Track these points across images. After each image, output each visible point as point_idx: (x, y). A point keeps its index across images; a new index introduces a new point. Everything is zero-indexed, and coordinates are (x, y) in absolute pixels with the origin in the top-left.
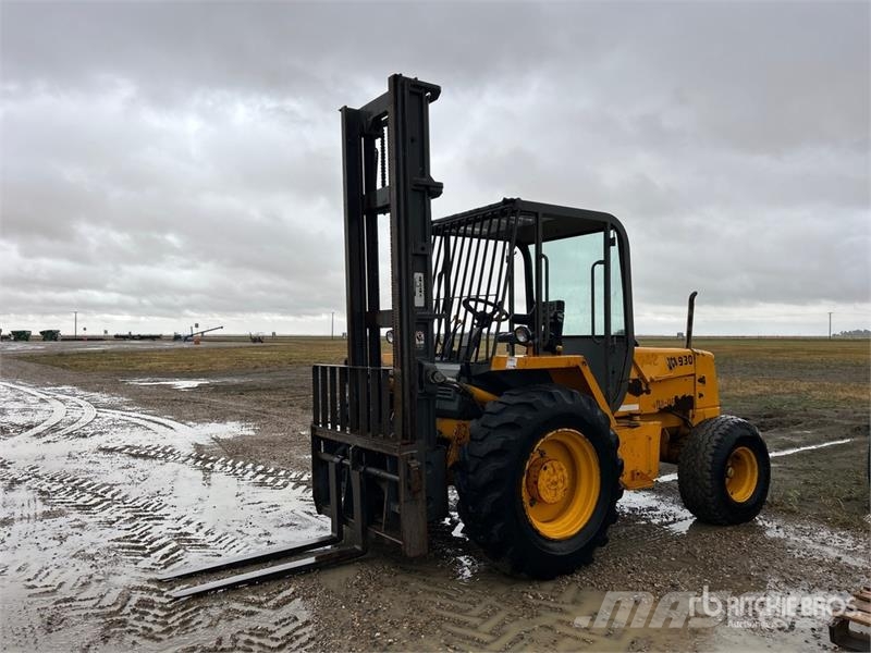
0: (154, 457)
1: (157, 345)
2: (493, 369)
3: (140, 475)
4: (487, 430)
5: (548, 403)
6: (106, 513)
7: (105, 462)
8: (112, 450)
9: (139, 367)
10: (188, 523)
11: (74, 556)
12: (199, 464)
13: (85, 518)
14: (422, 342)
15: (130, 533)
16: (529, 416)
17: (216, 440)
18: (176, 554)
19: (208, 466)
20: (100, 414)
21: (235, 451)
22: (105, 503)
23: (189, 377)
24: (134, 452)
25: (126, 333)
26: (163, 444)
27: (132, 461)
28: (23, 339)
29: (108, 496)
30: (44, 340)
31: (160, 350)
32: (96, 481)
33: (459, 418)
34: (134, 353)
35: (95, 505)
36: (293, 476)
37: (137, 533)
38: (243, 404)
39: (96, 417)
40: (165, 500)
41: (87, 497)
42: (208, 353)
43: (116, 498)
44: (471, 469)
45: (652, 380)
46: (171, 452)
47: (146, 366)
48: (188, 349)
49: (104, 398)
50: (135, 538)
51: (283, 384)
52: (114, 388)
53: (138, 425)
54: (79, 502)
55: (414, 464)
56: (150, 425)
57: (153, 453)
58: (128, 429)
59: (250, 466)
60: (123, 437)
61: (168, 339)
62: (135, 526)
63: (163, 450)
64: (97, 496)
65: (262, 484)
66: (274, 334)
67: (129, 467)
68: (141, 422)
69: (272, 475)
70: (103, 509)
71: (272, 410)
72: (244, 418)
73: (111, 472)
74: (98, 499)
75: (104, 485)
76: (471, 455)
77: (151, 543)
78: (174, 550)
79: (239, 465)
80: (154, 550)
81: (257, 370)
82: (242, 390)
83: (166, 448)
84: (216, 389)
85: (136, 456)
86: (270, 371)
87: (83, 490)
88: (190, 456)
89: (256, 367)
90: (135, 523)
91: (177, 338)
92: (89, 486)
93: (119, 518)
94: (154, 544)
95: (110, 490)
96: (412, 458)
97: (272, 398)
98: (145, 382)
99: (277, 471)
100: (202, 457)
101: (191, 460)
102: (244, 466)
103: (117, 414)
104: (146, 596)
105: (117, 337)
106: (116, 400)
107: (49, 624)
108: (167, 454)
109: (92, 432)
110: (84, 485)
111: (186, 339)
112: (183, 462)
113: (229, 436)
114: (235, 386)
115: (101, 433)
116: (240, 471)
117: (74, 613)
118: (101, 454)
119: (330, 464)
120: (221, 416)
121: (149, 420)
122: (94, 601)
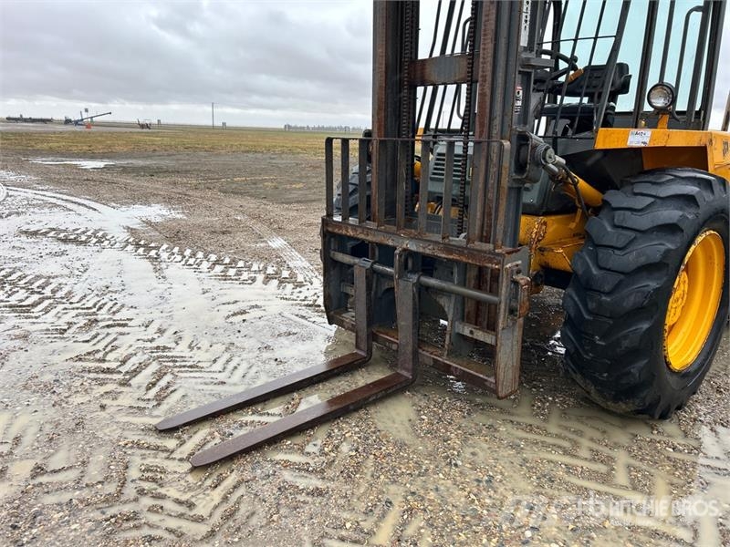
0: (85, 243)
1: (49, 127)
3: (78, 264)
6: (50, 317)
7: (31, 247)
8: (35, 233)
9: (39, 146)
10: (161, 331)
11: (25, 387)
12: (141, 250)
13: (26, 325)
15: (88, 347)
17: (149, 223)
18: (163, 383)
19: (153, 253)
20: (11, 193)
21: (176, 236)
22: (46, 303)
23: (93, 157)
24: (62, 235)
25: (18, 116)
26: (93, 227)
27: (63, 247)
29: (47, 292)
31: (54, 133)
32: (28, 272)
34: (28, 135)
35: (34, 305)
37: (100, 346)
38: (159, 185)
39: (8, 196)
40: (121, 299)
41: (22, 294)
42: (101, 136)
43: (58, 295)
46: (104, 236)
47: (45, 146)
48: (81, 132)
49: (11, 176)
50: (99, 355)
51: (189, 167)
52: (20, 167)
53: (56, 206)
54: (13, 300)
56: (69, 206)
57: (83, 238)
58: (46, 210)
59: (200, 255)
60: (45, 219)
61: (59, 122)
62: (95, 337)
63: (94, 234)
64: (32, 293)
65: (225, 278)
66: (159, 121)
67: (63, 253)
68: (59, 202)
70: (46, 311)
71: (190, 193)
72: (168, 200)
73: (47, 263)
74: (35, 298)
75: (38, 277)
77: (124, 362)
78: (160, 375)
79: (188, 252)
80: (135, 372)
81: (157, 153)
82: (153, 172)
83: (96, 231)
84: (125, 170)
85: (65, 241)
86: (169, 155)
87: (13, 284)
88: (127, 242)
89: (155, 150)
90: (94, 333)
91: (68, 122)
92: (20, 278)
93: (70, 324)
94: (128, 367)
95: (47, 284)
97: (185, 181)
98: (49, 161)
100: (140, 241)
101: (130, 248)
102: (193, 255)
103: (30, 193)
104: (150, 461)
105: (8, 119)
106: (24, 178)
107: (14, 527)
108: (101, 239)
109: (7, 212)
110: (14, 277)
111: (76, 123)
112: (123, 248)
113: (159, 220)
114: (143, 168)
115: (18, 214)
116: (191, 261)
117: (50, 500)
118: (24, 238)
120: (146, 199)
121: (66, 200)
122: (73, 474)
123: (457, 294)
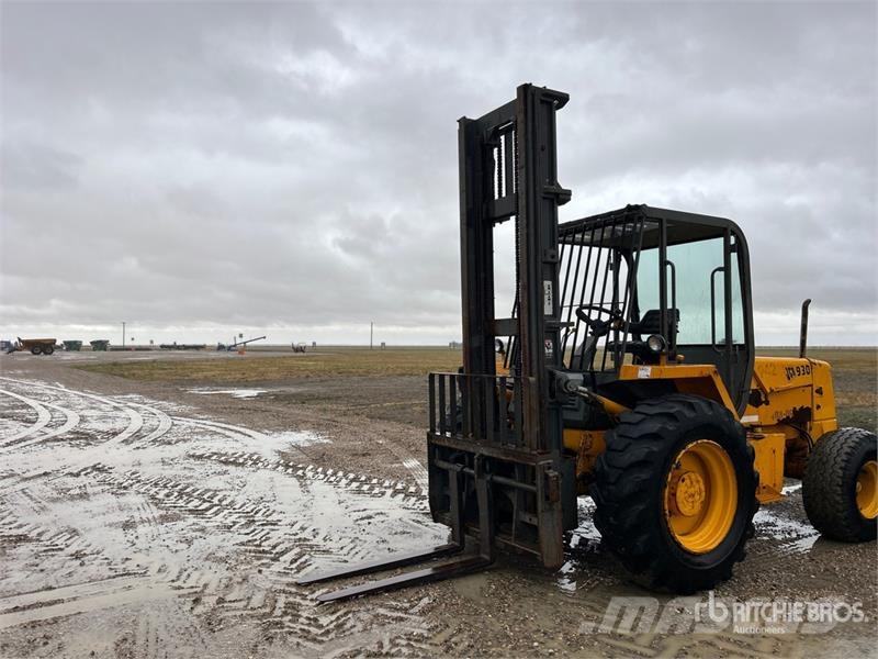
0: (243, 464)
1: (202, 355)
2: (621, 378)
3: (238, 481)
4: (628, 441)
5: (689, 414)
6: (219, 518)
7: (199, 469)
8: (200, 457)
9: (194, 376)
10: (303, 529)
11: (207, 559)
12: (290, 471)
13: (202, 522)
14: (551, 351)
15: (249, 537)
16: (671, 427)
17: (298, 447)
18: (303, 560)
19: (300, 473)
20: (175, 422)
21: (320, 458)
22: (215, 509)
23: (246, 386)
24: (223, 458)
25: (171, 343)
26: (249, 451)
27: (225, 468)
28: (75, 349)
29: (215, 501)
30: (94, 350)
31: (207, 360)
32: (197, 486)
33: (583, 429)
34: (183, 363)
35: (207, 510)
36: (387, 484)
37: (258, 537)
38: (309, 412)
39: (173, 425)
40: (272, 506)
41: (196, 502)
42: (254, 363)
43: (224, 503)
44: (612, 480)
45: (772, 391)
46: (258, 459)
47: (200, 375)
48: (234, 359)
49: (173, 407)
50: (258, 542)
51: (340, 394)
52: (180, 397)
53: (216, 433)
54: (191, 506)
55: (552, 473)
56: (227, 433)
57: (241, 461)
58: (208, 437)
59: (340, 474)
60: (208, 445)
61: (211, 349)
62: (253, 531)
63: (250, 457)
64: (205, 501)
65: (359, 491)
66: (314, 343)
67: (225, 472)
68: (219, 430)
69: (365, 482)
70: (216, 514)
71: (339, 419)
72: (317, 427)
73: (212, 480)
74: (206, 505)
75: (207, 491)
76: (609, 466)
77: (274, 547)
78: (301, 555)
79: (330, 472)
80: (283, 553)
81: (310, 380)
82: (303, 400)
83: (252, 455)
84: (277, 398)
85: (226, 463)
86: (322, 381)
87: (189, 495)
88: (278, 464)
89: (308, 377)
90: (252, 528)
91: (221, 347)
92: (194, 491)
93: (235, 523)
94: (278, 549)
95: (215, 495)
96: (549, 468)
97: (335, 407)
98: (205, 391)
99: (369, 479)
100: (290, 463)
101: (280, 468)
102: (335, 474)
103: (192, 423)
104: (291, 599)
105: (162, 346)
106: (185, 408)
107: (209, 624)
108: (256, 461)
109: (175, 439)
110: (188, 490)
111: (229, 348)
112: (274, 469)
113: (307, 444)
114: (294, 395)
115: (185, 441)
116: (332, 479)
117: (229, 614)
118: (192, 460)
119: (451, 473)
120: (296, 426)
121: (225, 428)
122: (244, 603)
123: (520, 489)
